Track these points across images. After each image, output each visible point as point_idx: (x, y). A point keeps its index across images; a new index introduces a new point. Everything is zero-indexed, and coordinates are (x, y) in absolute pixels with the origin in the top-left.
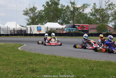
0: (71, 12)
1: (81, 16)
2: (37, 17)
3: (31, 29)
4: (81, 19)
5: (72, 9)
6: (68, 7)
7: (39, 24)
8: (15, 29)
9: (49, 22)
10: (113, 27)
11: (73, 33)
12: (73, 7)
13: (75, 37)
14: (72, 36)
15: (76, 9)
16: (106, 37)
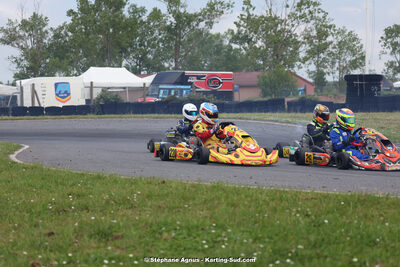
2: (49, 49)
3: (34, 92)
4: (203, 53)
5: (171, 20)
6: (156, 14)
7: (57, 74)
10: (311, 80)
12: (175, 12)
15: (184, 20)
16: (299, 114)
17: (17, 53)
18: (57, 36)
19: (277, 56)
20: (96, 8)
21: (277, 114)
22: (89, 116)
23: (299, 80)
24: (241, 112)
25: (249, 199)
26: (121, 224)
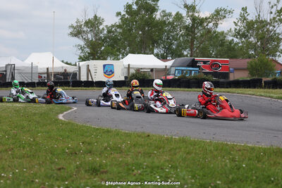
0: (186, 28)
1: (211, 38)
2: (104, 40)
3: (89, 71)
4: (211, 45)
5: (188, 22)
6: (178, 16)
7: (109, 58)
8: (50, 71)
9: (133, 52)
11: (191, 79)
12: (191, 16)
13: (196, 89)
14: (189, 88)
15: (198, 22)
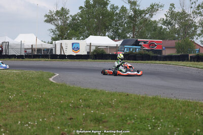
3: (62, 47)
4: (147, 30)
5: (131, 13)
6: (123, 9)
7: (73, 38)
10: (202, 45)
11: (136, 54)
12: (134, 9)
14: (136, 60)
15: (138, 13)
16: (196, 63)
17: (54, 27)
18: (73, 19)
19: (185, 33)
20: (94, 6)
21: (185, 62)
22: (88, 60)
23: (196, 46)
24: (166, 60)
25: (172, 105)
26: (107, 115)
